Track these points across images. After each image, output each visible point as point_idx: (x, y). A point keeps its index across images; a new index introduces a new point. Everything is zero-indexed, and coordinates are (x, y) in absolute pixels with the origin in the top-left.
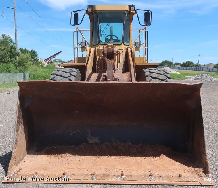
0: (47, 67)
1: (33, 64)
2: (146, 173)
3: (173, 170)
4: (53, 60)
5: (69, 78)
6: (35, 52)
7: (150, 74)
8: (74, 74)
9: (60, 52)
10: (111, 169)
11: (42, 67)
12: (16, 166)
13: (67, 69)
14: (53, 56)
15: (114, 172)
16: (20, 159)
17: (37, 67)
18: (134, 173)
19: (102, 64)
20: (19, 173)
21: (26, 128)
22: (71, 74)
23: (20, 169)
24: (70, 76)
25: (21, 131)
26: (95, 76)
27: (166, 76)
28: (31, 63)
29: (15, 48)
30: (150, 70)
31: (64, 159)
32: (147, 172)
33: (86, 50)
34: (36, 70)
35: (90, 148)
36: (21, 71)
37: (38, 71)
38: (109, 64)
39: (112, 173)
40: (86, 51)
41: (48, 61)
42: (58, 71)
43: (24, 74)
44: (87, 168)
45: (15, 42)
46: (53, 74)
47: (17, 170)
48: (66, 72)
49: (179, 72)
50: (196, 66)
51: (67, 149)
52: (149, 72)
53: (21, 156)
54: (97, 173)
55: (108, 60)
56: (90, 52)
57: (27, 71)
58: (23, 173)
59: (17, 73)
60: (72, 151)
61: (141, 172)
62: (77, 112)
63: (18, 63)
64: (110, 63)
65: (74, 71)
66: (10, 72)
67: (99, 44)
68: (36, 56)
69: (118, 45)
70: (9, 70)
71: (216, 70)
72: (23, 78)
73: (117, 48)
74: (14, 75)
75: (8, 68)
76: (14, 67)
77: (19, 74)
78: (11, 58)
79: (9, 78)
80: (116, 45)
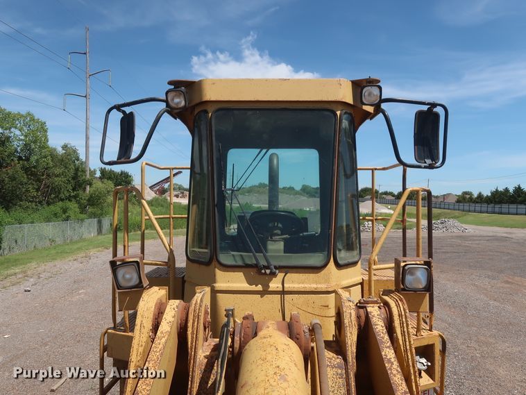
4: (166, 186)
6: (128, 175)
9: (179, 173)
29: (84, 171)
36: (93, 215)
41: (158, 188)
43: (100, 222)
45: (84, 160)
50: (424, 198)
57: (106, 215)
59: (82, 220)
63: (89, 200)
66: (67, 219)
67: (213, 263)
68: (130, 183)
69: (306, 270)
70: (67, 214)
71: (461, 208)
72: (96, 230)
73: (306, 285)
74: (77, 226)
75: (65, 211)
76: (77, 210)
77: (87, 221)
78: (74, 189)
79: (63, 231)
80: (300, 270)
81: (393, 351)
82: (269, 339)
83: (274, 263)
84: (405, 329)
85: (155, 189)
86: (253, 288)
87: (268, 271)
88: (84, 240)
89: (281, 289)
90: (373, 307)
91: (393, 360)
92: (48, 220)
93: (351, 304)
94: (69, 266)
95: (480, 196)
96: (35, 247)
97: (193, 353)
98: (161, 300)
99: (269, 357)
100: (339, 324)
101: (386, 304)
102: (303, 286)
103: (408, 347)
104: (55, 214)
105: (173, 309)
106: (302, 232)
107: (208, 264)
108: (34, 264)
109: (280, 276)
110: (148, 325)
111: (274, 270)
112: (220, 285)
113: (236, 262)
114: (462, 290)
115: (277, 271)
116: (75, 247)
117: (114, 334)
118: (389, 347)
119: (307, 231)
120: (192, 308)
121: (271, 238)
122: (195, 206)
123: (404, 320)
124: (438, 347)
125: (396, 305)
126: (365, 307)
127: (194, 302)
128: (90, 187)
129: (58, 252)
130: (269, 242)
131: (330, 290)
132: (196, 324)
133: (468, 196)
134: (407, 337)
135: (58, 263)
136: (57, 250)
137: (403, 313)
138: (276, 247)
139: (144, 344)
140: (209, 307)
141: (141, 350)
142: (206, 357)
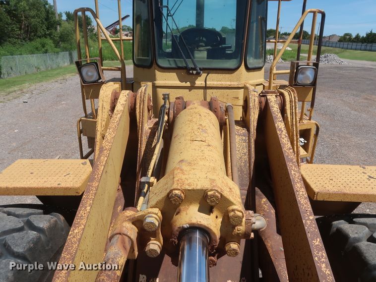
4: (118, 27)
9: (128, 16)
14: (118, 22)
29: (53, 14)
36: (65, 49)
41: (112, 29)
43: (70, 55)
49: (290, 47)
59: (58, 53)
63: (60, 37)
66: (46, 52)
67: (154, 66)
68: (90, 24)
69: (224, 72)
70: (45, 48)
71: (341, 46)
72: (69, 60)
73: (222, 83)
74: (54, 57)
75: (43, 46)
76: (53, 45)
77: (62, 54)
78: (48, 29)
79: (44, 61)
80: (218, 71)
81: (283, 124)
82: (194, 110)
83: (199, 66)
84: (294, 111)
85: (110, 30)
86: (184, 84)
87: (195, 72)
88: (61, 68)
89: (204, 86)
90: (272, 95)
91: (283, 129)
92: (32, 53)
93: (255, 93)
94: (53, 86)
95: (357, 36)
96: (26, 72)
97: (141, 126)
98: (116, 91)
99: (194, 120)
100: (246, 107)
101: (282, 95)
102: (220, 83)
103: (294, 123)
104: (37, 48)
105: (125, 96)
106: (221, 45)
107: (150, 67)
108: (27, 85)
109: (204, 75)
110: (108, 107)
111: (199, 71)
112: (159, 82)
113: (170, 65)
114: (333, 104)
115: (202, 72)
116: (55, 72)
117: (85, 120)
118: (281, 121)
119: (225, 44)
120: (139, 95)
121: (197, 48)
122: (138, 26)
123: (293, 104)
124: (313, 132)
125: (289, 95)
126: (266, 96)
127: (140, 91)
128: (60, 27)
129: (43, 77)
130: (196, 52)
131: (240, 86)
132: (142, 106)
133: (348, 37)
134: (294, 116)
135: (44, 84)
136: (43, 75)
137: (293, 100)
138: (201, 55)
139: (106, 120)
140: (151, 96)
141: (104, 123)
142: (150, 128)
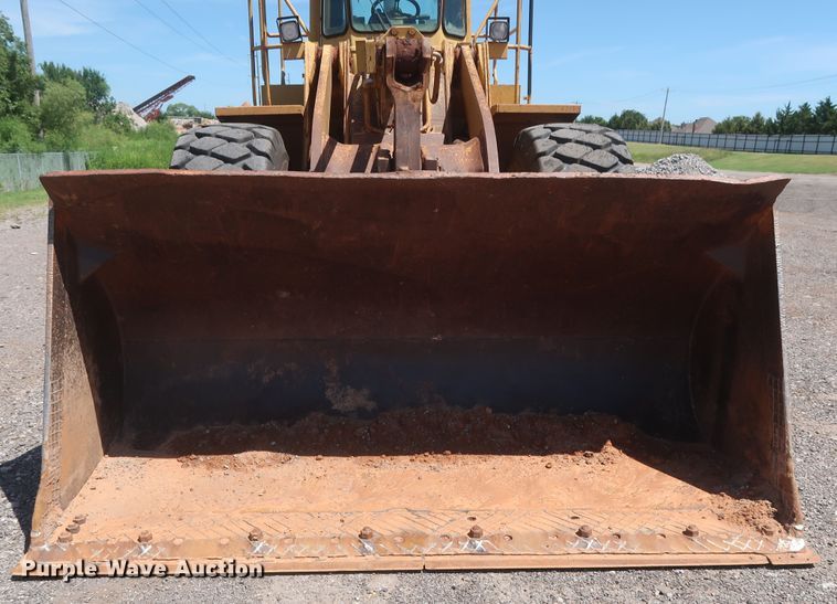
0: (145, 133)
1: (95, 122)
2: (562, 522)
3: (658, 507)
5: (246, 161)
6: (98, 77)
7: (556, 147)
8: (265, 146)
9: (190, 79)
10: (428, 512)
11: (128, 131)
12: (63, 509)
13: (233, 128)
14: (166, 94)
15: (442, 523)
16: (75, 480)
17: (111, 133)
18: (517, 527)
19: (366, 108)
20: (76, 538)
21: (90, 364)
22: (250, 147)
23: (79, 521)
24: (247, 156)
25: (73, 376)
26: (344, 154)
27: (613, 152)
28: (89, 116)
30: (553, 129)
31: (246, 477)
32: (566, 518)
33: (299, 55)
34: (110, 144)
35: (340, 432)
36: (52, 147)
37: (115, 148)
38: (406, 103)
39: (435, 527)
40: (303, 57)
41: (149, 110)
42: (199, 135)
43: (67, 160)
44: (339, 509)
46: (180, 148)
47: (65, 526)
48: (230, 140)
50: (656, 127)
51: (253, 437)
52: (552, 138)
53: (81, 470)
54: (378, 528)
55: (399, 89)
56: (318, 61)
57: (76, 148)
58: (93, 539)
59: (39, 153)
60: (273, 443)
61: (545, 521)
62: (284, 294)
63: (43, 118)
64: (410, 99)
65: (263, 137)
66: (14, 149)
68: (104, 94)
70: (12, 142)
71: (721, 143)
74: (32, 163)
75: (6, 137)
76: (28, 134)
77: (48, 156)
78: (13, 98)
79: (11, 171)
85: (145, 113)
95: (758, 120)
128: (40, 93)
